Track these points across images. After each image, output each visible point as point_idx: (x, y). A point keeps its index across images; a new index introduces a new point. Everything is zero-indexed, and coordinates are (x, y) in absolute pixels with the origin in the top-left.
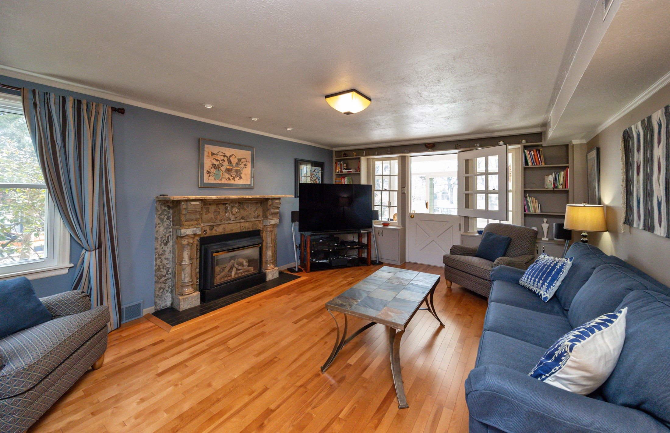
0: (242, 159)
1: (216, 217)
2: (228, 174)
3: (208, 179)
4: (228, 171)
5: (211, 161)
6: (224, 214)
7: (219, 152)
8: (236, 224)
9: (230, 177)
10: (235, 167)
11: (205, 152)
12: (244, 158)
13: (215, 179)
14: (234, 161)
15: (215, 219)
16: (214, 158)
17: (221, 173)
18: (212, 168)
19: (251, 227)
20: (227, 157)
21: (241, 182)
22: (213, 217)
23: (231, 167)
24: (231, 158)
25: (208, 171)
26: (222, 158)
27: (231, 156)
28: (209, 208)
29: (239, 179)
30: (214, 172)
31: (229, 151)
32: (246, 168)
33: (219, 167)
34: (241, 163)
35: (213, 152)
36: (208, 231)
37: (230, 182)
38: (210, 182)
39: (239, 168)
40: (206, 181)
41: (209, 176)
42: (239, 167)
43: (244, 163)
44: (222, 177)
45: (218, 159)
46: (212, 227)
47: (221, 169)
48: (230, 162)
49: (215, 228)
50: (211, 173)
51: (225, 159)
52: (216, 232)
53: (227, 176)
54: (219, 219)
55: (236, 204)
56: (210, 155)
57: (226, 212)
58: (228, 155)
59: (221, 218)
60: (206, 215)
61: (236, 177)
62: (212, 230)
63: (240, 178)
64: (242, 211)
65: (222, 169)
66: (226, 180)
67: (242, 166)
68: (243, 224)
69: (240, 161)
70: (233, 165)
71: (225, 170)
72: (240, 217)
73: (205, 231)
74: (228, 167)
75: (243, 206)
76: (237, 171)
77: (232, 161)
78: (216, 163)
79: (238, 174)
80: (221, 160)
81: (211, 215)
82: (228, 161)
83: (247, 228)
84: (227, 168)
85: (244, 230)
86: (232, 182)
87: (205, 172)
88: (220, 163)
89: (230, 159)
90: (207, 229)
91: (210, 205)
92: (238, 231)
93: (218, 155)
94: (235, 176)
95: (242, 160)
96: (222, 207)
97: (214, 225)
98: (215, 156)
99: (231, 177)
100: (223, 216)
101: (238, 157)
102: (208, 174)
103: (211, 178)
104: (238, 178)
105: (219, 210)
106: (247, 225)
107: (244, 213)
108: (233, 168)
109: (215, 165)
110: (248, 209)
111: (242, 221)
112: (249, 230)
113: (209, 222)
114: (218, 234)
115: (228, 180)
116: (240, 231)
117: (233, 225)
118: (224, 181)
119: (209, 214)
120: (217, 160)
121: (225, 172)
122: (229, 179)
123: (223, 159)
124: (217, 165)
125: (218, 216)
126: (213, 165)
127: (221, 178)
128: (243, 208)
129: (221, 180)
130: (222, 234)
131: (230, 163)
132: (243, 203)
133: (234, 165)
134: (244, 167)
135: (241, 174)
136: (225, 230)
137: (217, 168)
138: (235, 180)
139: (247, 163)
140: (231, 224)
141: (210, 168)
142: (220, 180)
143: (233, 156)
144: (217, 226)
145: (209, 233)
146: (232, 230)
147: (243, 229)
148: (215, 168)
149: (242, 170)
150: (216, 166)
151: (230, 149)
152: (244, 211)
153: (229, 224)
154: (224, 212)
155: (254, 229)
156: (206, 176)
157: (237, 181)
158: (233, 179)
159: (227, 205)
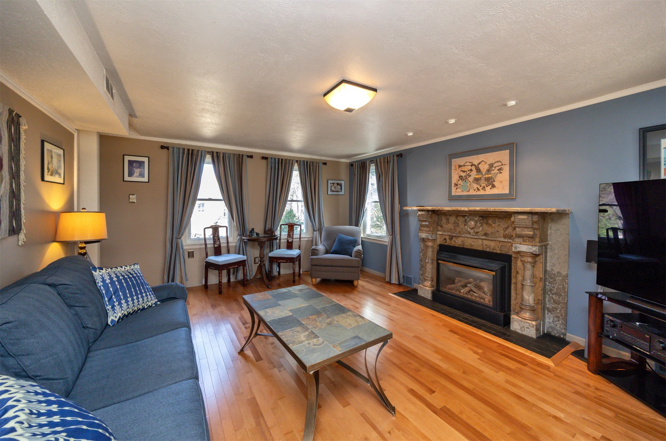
0: (495, 163)
1: (455, 228)
2: (477, 184)
3: (456, 192)
4: (477, 180)
5: (458, 173)
6: (463, 227)
7: (466, 162)
8: (477, 240)
9: (479, 187)
10: (485, 175)
11: (453, 166)
12: (498, 162)
13: (462, 191)
14: (484, 168)
15: (454, 231)
16: (461, 170)
17: (469, 184)
18: (459, 180)
19: (498, 249)
20: (475, 165)
21: (495, 191)
22: (453, 228)
23: (480, 176)
24: (480, 166)
25: (455, 184)
26: (470, 167)
27: (479, 163)
28: (449, 218)
29: (491, 189)
30: (462, 184)
31: (475, 159)
32: (501, 173)
33: (466, 178)
34: (493, 168)
35: (459, 164)
36: (448, 240)
37: (478, 193)
38: (457, 194)
39: (490, 176)
40: (453, 194)
41: (457, 188)
42: (491, 174)
43: (498, 168)
44: (470, 189)
45: (465, 170)
46: (451, 238)
47: (468, 180)
48: (478, 170)
49: (454, 239)
50: (459, 185)
51: (473, 168)
52: (455, 243)
53: (475, 186)
54: (458, 230)
55: (476, 217)
56: (457, 168)
57: (465, 225)
58: (476, 164)
59: (460, 230)
60: (446, 224)
61: (487, 186)
62: (451, 240)
63: (492, 187)
64: (485, 225)
65: (470, 180)
66: (475, 191)
67: (496, 171)
68: (485, 242)
69: (493, 165)
70: (482, 174)
71: (473, 181)
72: (483, 233)
73: (445, 239)
74: (477, 177)
75: (488, 221)
76: (488, 179)
77: (481, 169)
78: (463, 174)
79: (490, 182)
80: (468, 171)
81: (450, 226)
82: (476, 169)
83: (492, 248)
84: (475, 178)
85: (488, 250)
86: (482, 192)
87: (453, 185)
88: (468, 173)
89: (478, 167)
90: (447, 238)
91: (450, 216)
92: (479, 249)
93: (465, 166)
94: (485, 185)
95: (495, 165)
96: (461, 219)
97: (453, 236)
98: (462, 167)
99: (481, 186)
100: (463, 229)
101: (489, 163)
102: (456, 187)
103: (458, 190)
104: (490, 186)
105: (459, 222)
106: (493, 244)
107: (489, 230)
108: (482, 176)
109: (462, 176)
110: (494, 225)
111: (484, 237)
112: (495, 251)
113: (449, 232)
114: (457, 246)
115: (476, 190)
116: (482, 249)
117: (474, 240)
118: (472, 192)
119: (449, 225)
120: (464, 172)
121: (473, 182)
122: (478, 189)
123: (470, 169)
124: (464, 176)
125: (457, 228)
126: (461, 177)
127: (468, 189)
128: (487, 223)
129: (469, 191)
130: (461, 246)
131: (479, 172)
132: (487, 216)
133: (484, 173)
134: (498, 173)
135: (494, 181)
136: (464, 244)
137: (464, 179)
138: (485, 190)
139: (502, 167)
140: (470, 239)
141: (458, 180)
142: (467, 192)
143: (483, 163)
144: (456, 237)
145: (448, 243)
146: (471, 245)
147: (487, 248)
148: (462, 180)
149: (496, 177)
150: (463, 178)
151: (479, 155)
152: (489, 227)
153: (469, 239)
154: (463, 225)
155: (503, 252)
156: (453, 189)
157: (489, 191)
158: (482, 189)
159: (466, 218)
